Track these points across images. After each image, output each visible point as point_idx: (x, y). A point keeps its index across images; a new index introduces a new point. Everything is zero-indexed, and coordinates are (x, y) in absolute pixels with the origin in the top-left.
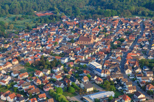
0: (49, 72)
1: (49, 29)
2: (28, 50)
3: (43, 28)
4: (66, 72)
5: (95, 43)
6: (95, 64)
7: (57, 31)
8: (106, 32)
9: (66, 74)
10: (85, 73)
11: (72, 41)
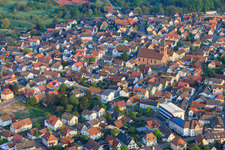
0: (74, 120)
1: (80, 32)
2: (35, 72)
3: (68, 28)
4: (110, 122)
5: (170, 63)
6: (169, 107)
7: (94, 36)
8: (193, 41)
9: (111, 127)
10: (149, 127)
11: (124, 58)
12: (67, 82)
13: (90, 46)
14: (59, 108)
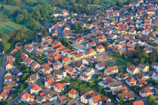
12: (140, 42)
13: (154, 18)
14: (136, 60)
